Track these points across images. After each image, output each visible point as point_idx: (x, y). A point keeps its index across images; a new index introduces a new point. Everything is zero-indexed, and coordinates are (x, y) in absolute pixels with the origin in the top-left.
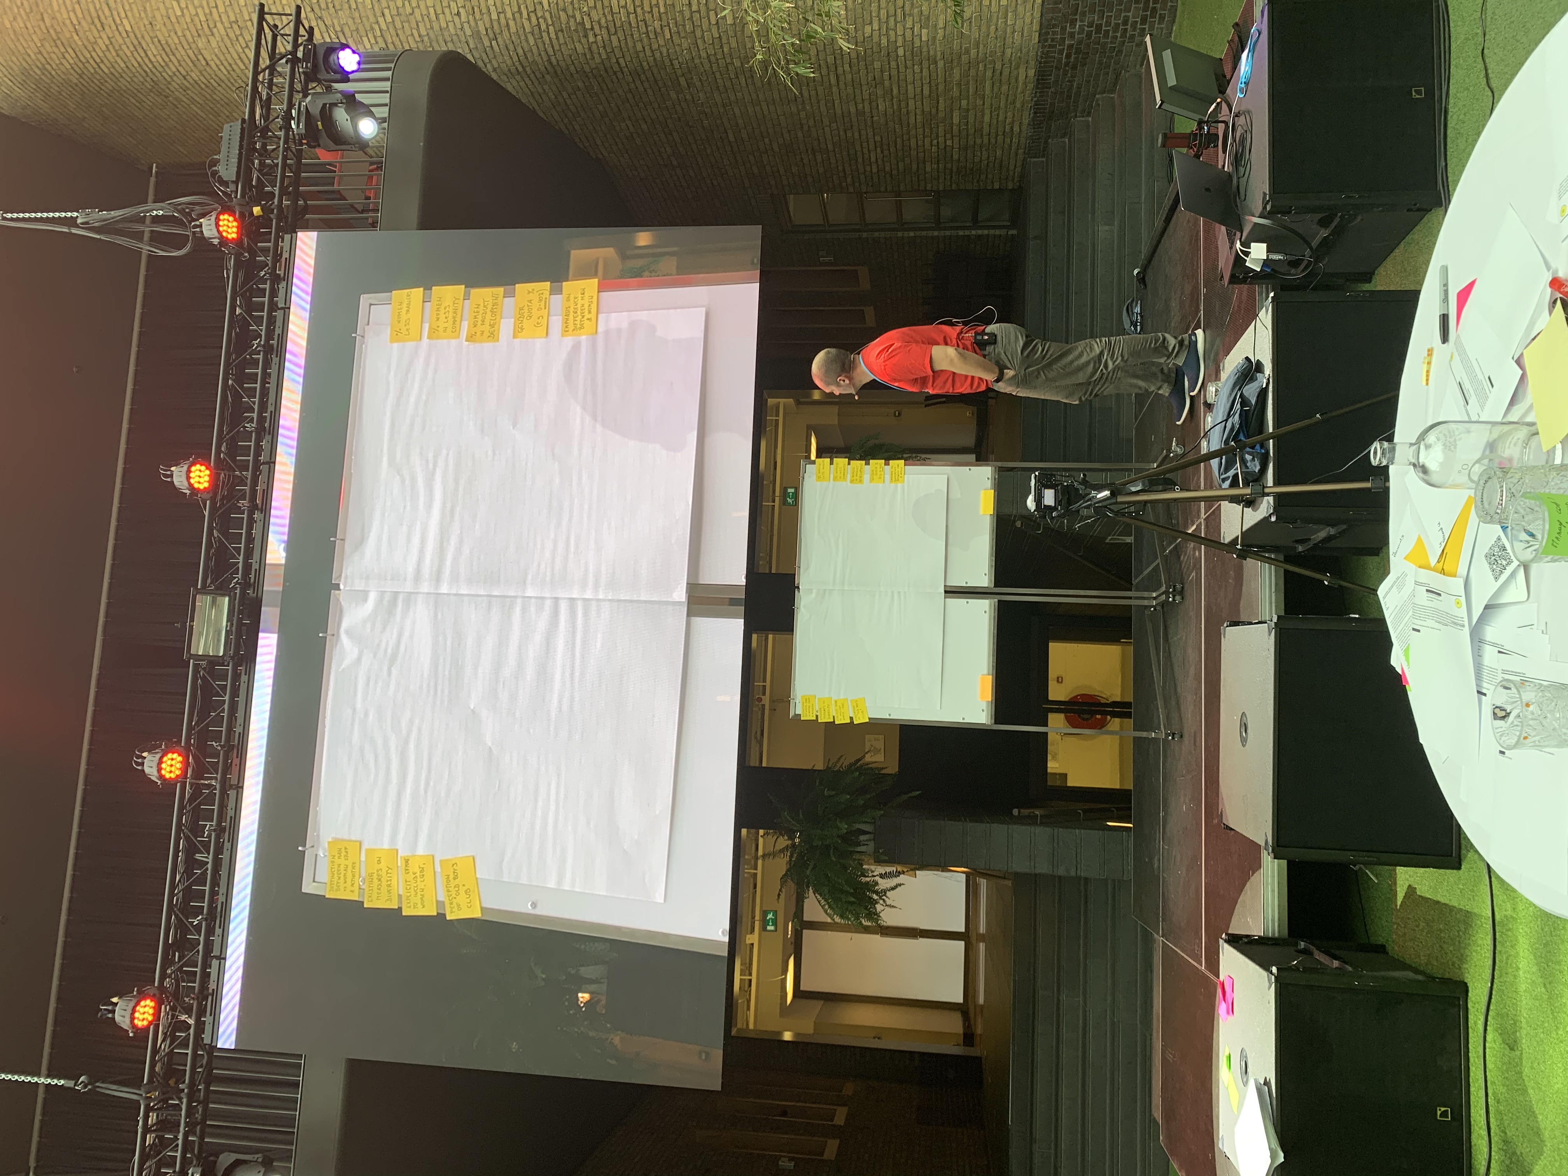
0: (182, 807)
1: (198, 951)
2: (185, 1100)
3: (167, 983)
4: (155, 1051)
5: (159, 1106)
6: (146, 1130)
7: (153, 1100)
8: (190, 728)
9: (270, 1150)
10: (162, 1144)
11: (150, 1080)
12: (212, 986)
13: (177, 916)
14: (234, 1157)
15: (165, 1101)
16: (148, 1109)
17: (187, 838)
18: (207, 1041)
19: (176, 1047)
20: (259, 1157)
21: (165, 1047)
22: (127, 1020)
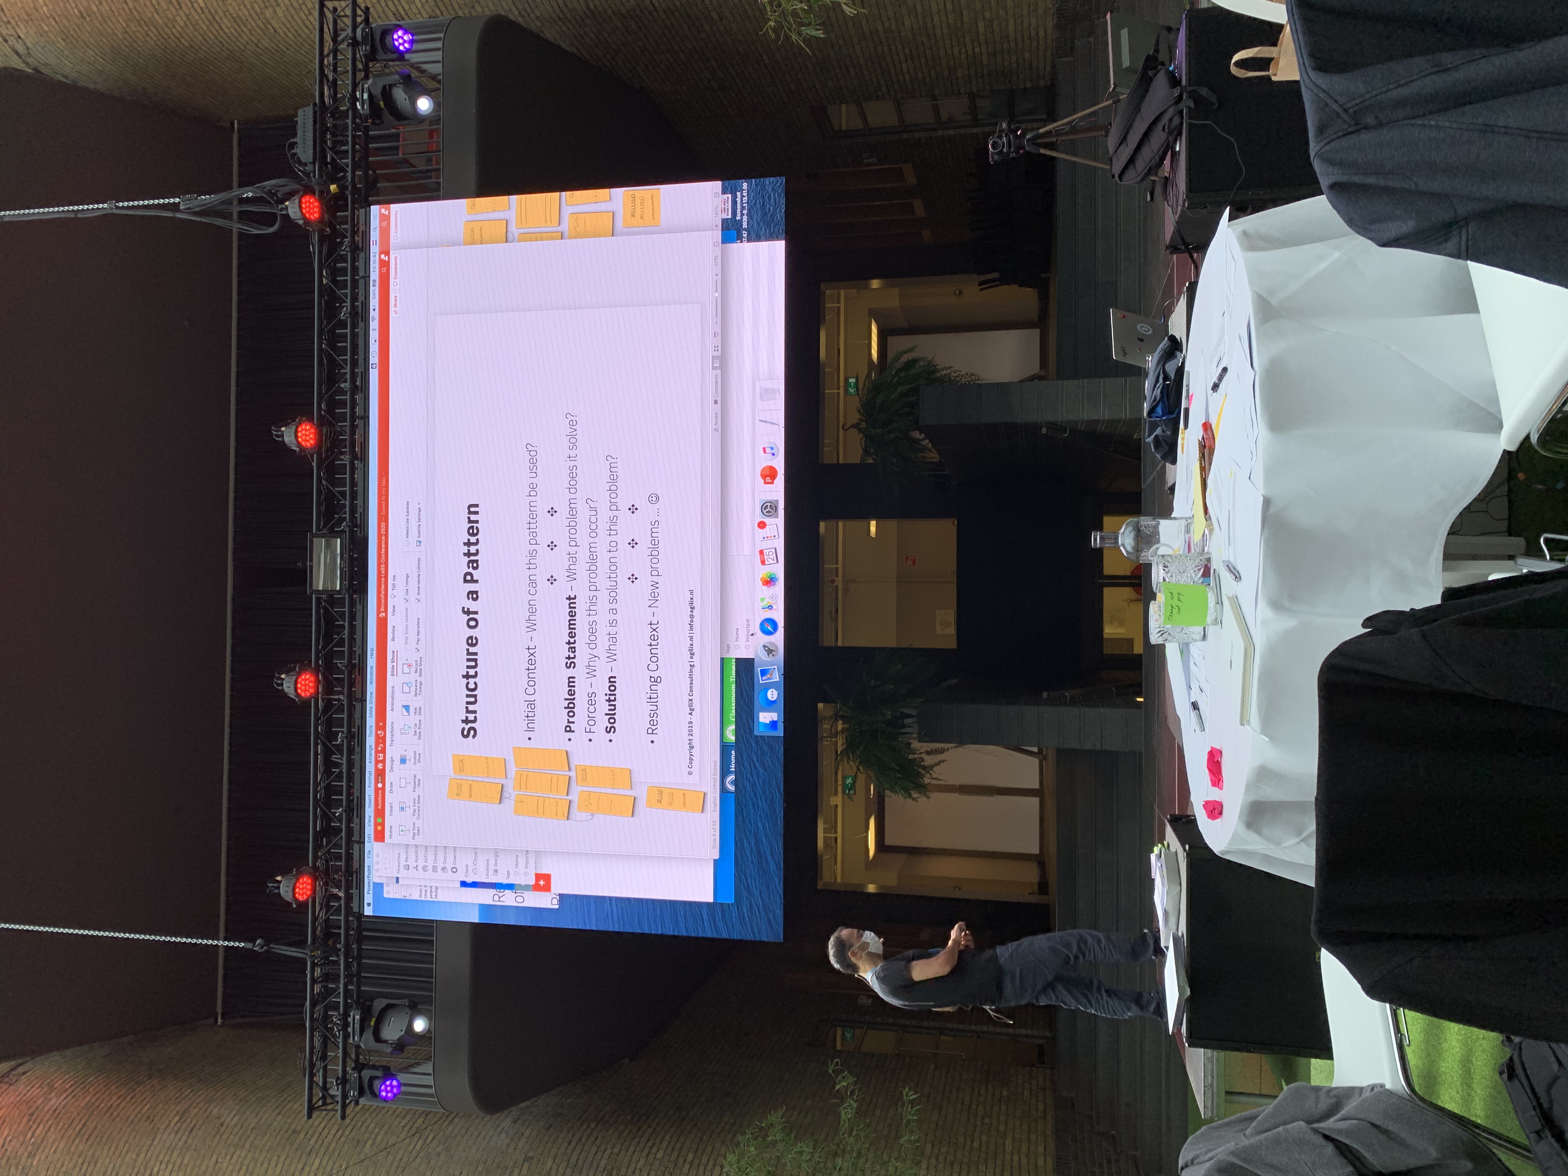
0: (317, 719)
1: (341, 837)
2: (342, 958)
3: (319, 863)
4: (315, 919)
5: (322, 962)
6: (314, 981)
7: (317, 958)
8: (318, 652)
9: (415, 995)
10: (328, 992)
11: (313, 942)
12: (356, 865)
13: (321, 809)
14: (385, 1002)
15: (327, 958)
16: (314, 965)
17: (324, 744)
18: (356, 909)
19: (332, 915)
20: (406, 1001)
21: (322, 915)
22: (290, 894)
